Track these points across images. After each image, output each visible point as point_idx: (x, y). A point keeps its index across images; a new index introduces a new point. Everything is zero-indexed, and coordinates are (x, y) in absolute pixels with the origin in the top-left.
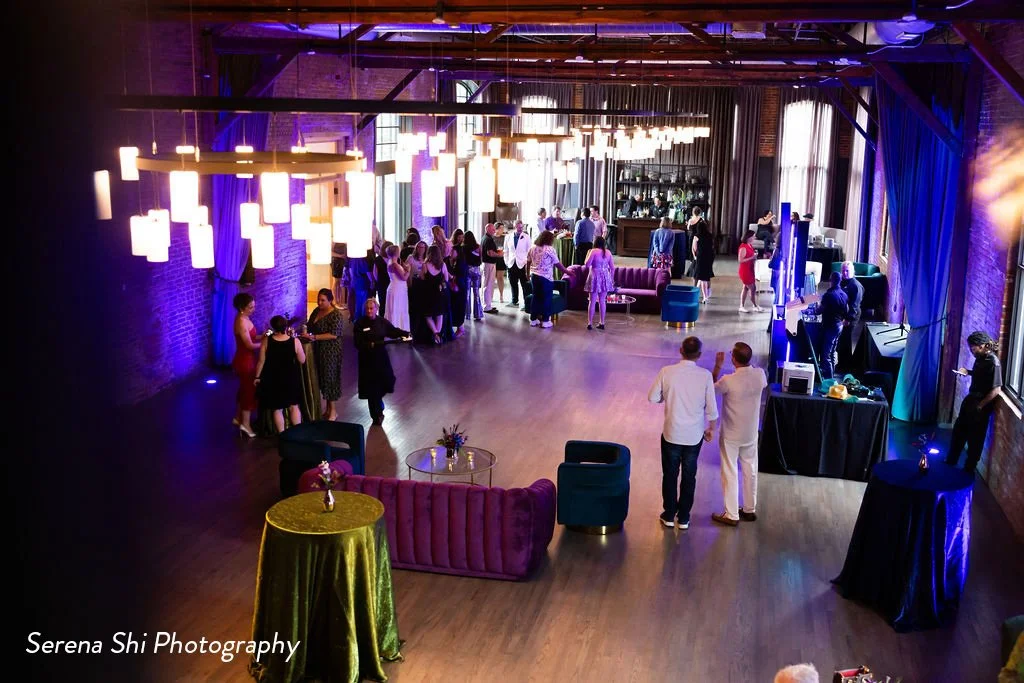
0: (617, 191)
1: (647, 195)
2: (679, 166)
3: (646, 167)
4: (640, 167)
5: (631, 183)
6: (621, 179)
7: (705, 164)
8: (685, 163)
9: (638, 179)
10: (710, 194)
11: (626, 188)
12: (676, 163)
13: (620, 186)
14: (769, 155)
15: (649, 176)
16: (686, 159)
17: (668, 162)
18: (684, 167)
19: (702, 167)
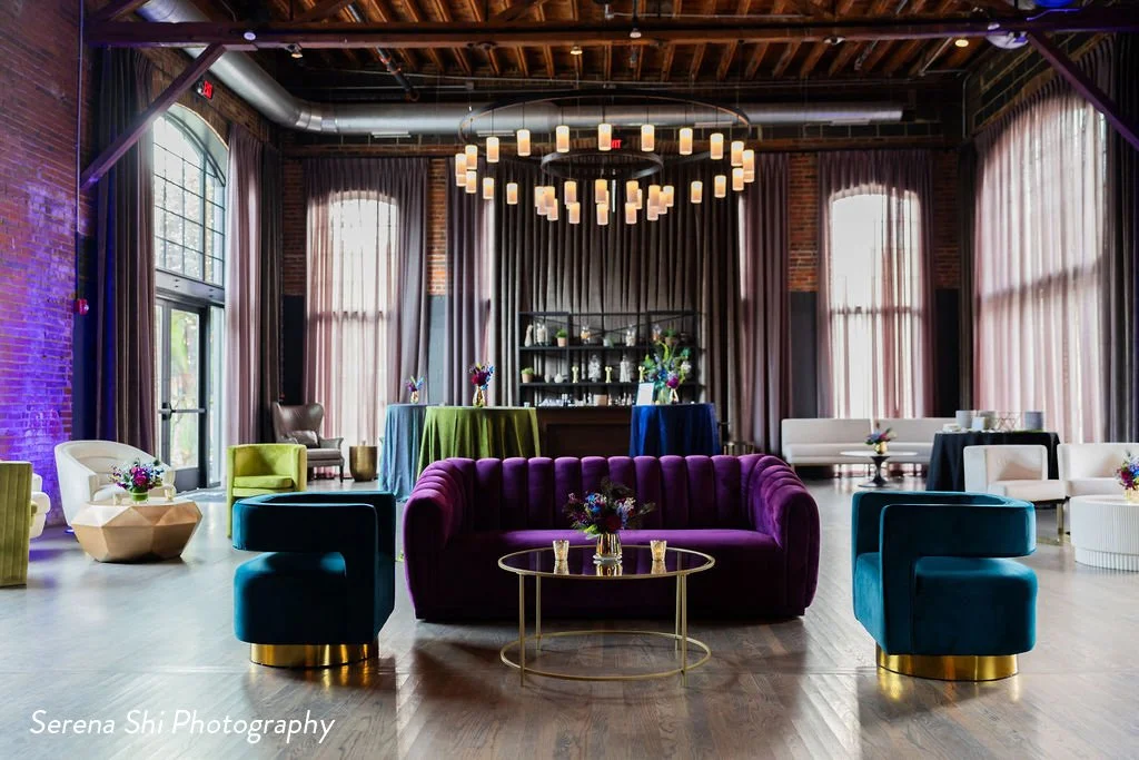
0: (522, 368)
1: (580, 374)
2: (638, 314)
3: (576, 320)
4: (565, 319)
5: (549, 352)
6: (527, 343)
7: (688, 307)
8: (651, 308)
9: (561, 342)
10: (703, 364)
11: (537, 363)
12: (633, 310)
13: (526, 358)
14: (806, 288)
15: (584, 335)
16: (651, 302)
17: (617, 309)
18: (649, 314)
19: (684, 314)
